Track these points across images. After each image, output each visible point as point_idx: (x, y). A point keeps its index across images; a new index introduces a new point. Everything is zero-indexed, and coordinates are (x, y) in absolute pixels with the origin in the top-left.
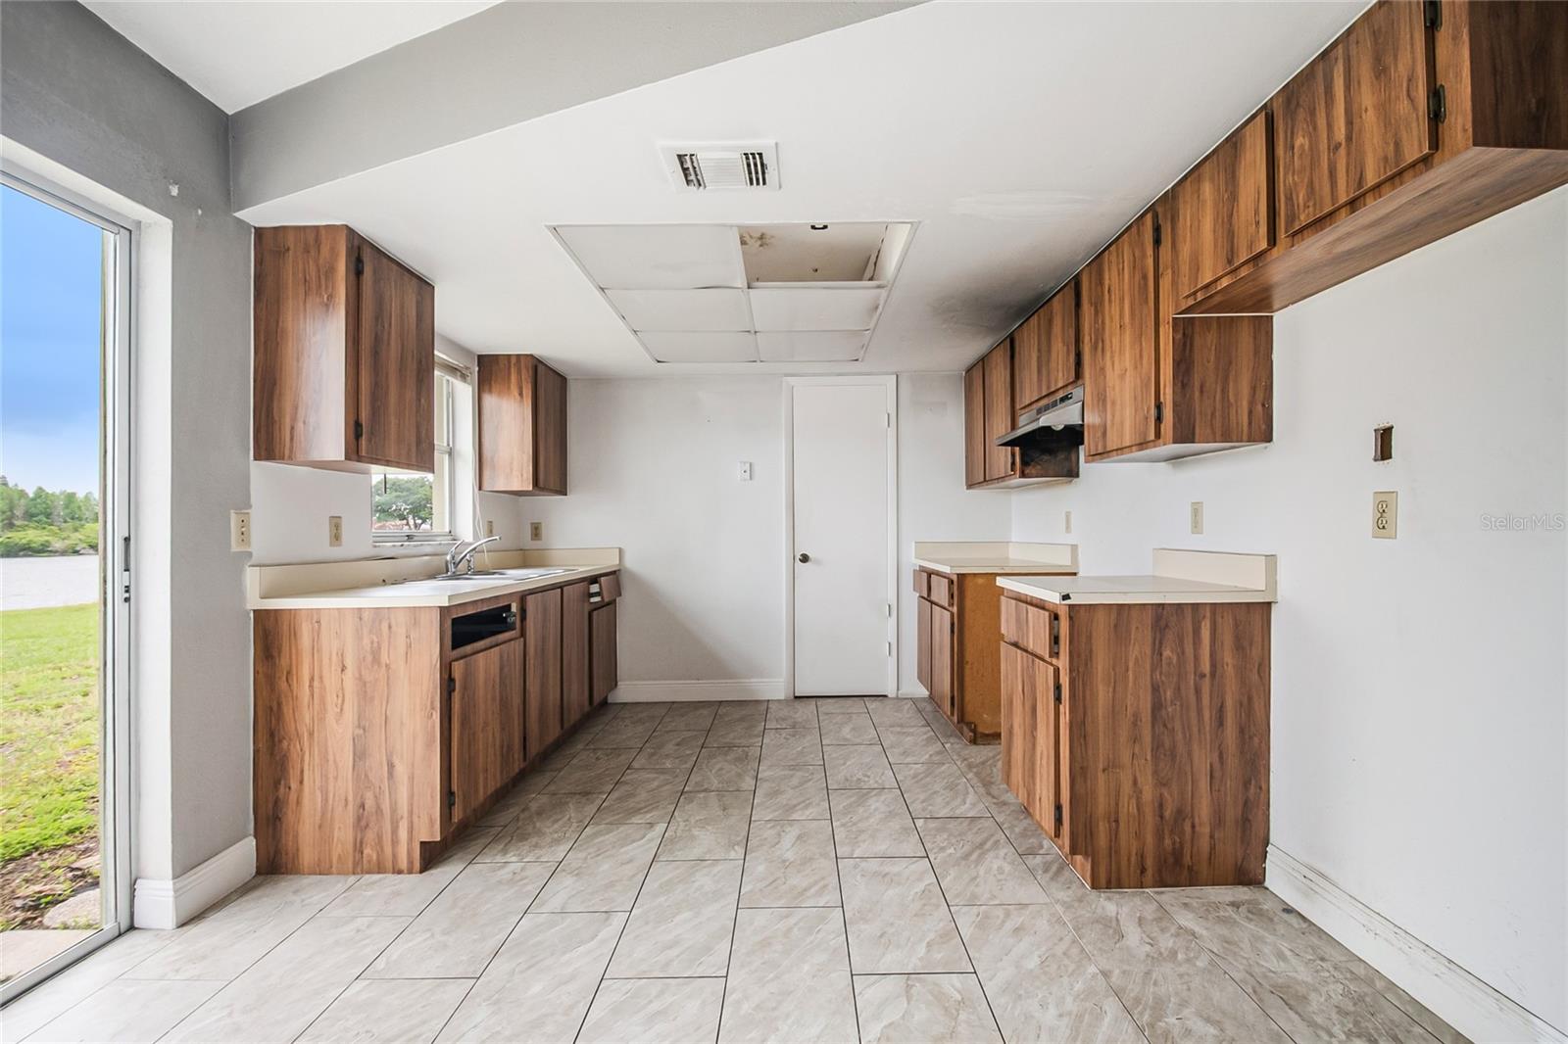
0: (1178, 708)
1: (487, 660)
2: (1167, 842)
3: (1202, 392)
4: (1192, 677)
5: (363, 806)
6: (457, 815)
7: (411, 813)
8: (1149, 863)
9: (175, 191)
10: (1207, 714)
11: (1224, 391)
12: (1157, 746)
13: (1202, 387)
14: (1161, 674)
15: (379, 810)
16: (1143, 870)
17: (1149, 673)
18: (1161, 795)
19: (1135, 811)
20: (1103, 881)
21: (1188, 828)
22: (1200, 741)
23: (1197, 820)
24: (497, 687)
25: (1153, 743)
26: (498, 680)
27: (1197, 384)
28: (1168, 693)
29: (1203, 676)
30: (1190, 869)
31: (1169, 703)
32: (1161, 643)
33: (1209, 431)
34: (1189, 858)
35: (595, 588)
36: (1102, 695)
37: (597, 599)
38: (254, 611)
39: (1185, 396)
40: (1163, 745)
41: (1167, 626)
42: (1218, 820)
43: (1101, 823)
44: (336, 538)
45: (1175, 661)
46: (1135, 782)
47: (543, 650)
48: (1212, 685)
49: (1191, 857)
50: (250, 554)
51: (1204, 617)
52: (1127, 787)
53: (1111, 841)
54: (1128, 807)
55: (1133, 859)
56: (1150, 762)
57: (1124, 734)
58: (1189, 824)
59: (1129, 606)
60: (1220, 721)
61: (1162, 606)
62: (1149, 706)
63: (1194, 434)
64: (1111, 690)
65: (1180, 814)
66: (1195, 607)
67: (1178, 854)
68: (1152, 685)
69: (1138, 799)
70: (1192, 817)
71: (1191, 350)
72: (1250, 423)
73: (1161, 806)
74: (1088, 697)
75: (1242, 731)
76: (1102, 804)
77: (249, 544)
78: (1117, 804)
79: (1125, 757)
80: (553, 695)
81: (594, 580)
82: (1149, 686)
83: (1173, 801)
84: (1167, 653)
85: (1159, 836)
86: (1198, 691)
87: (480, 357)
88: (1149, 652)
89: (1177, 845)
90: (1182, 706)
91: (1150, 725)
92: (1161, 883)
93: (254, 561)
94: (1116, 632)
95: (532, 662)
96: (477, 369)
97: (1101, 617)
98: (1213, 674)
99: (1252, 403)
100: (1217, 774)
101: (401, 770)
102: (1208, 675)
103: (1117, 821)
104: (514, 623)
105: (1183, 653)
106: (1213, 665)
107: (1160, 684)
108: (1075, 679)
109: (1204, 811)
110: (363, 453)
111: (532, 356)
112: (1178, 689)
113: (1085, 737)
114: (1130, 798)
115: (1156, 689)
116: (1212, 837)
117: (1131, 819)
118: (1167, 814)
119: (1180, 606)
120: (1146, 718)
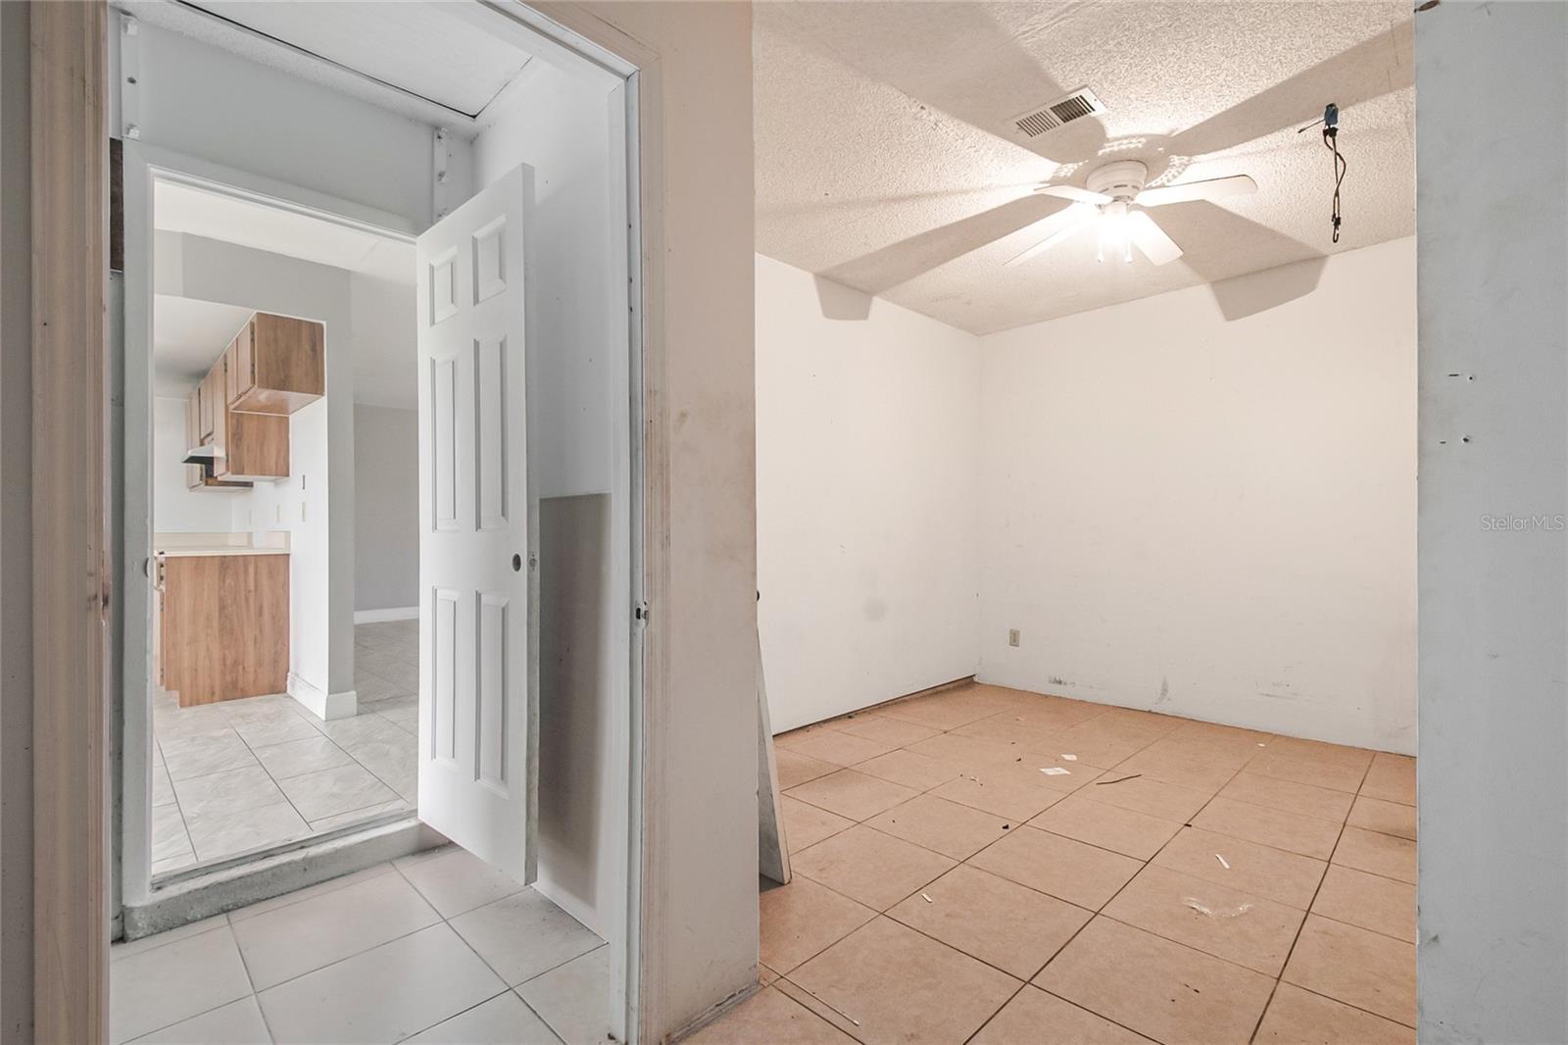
0: (235, 608)
2: (228, 678)
3: (248, 450)
4: (243, 592)
8: (217, 690)
10: (252, 610)
11: (261, 451)
12: (221, 630)
13: (248, 448)
14: (224, 591)
16: (213, 694)
17: (217, 591)
18: (224, 654)
19: (208, 663)
20: (187, 700)
21: (240, 668)
22: (248, 624)
23: (246, 665)
25: (219, 627)
27: (245, 448)
28: (229, 601)
29: (250, 591)
30: (242, 690)
31: (229, 605)
32: (224, 577)
33: (252, 470)
34: (241, 684)
39: (238, 452)
40: (225, 629)
41: (228, 566)
42: (259, 664)
43: (185, 674)
45: (233, 585)
48: (255, 595)
49: (243, 684)
51: (250, 562)
52: (202, 652)
53: (192, 682)
54: (203, 663)
55: (206, 689)
56: (217, 638)
57: (200, 624)
59: (205, 557)
60: (260, 612)
61: (225, 557)
62: (217, 608)
65: (236, 663)
66: (245, 557)
67: (235, 684)
68: (219, 598)
69: (210, 658)
70: (243, 663)
71: (242, 429)
72: (277, 467)
73: (224, 659)
75: (273, 618)
76: (186, 663)
78: (196, 662)
79: (202, 636)
82: (217, 599)
83: (232, 656)
84: (228, 581)
85: (223, 674)
86: (247, 600)
88: (217, 581)
89: (234, 679)
90: (237, 607)
91: (217, 618)
92: (225, 699)
94: (195, 571)
97: (186, 563)
98: (256, 590)
99: (278, 457)
100: (259, 640)
102: (253, 591)
103: (196, 670)
105: (238, 580)
106: (256, 586)
107: (224, 596)
109: (250, 659)
112: (235, 599)
114: (204, 658)
115: (221, 599)
116: (255, 671)
117: (205, 669)
118: (228, 662)
119: (235, 557)
120: (216, 614)
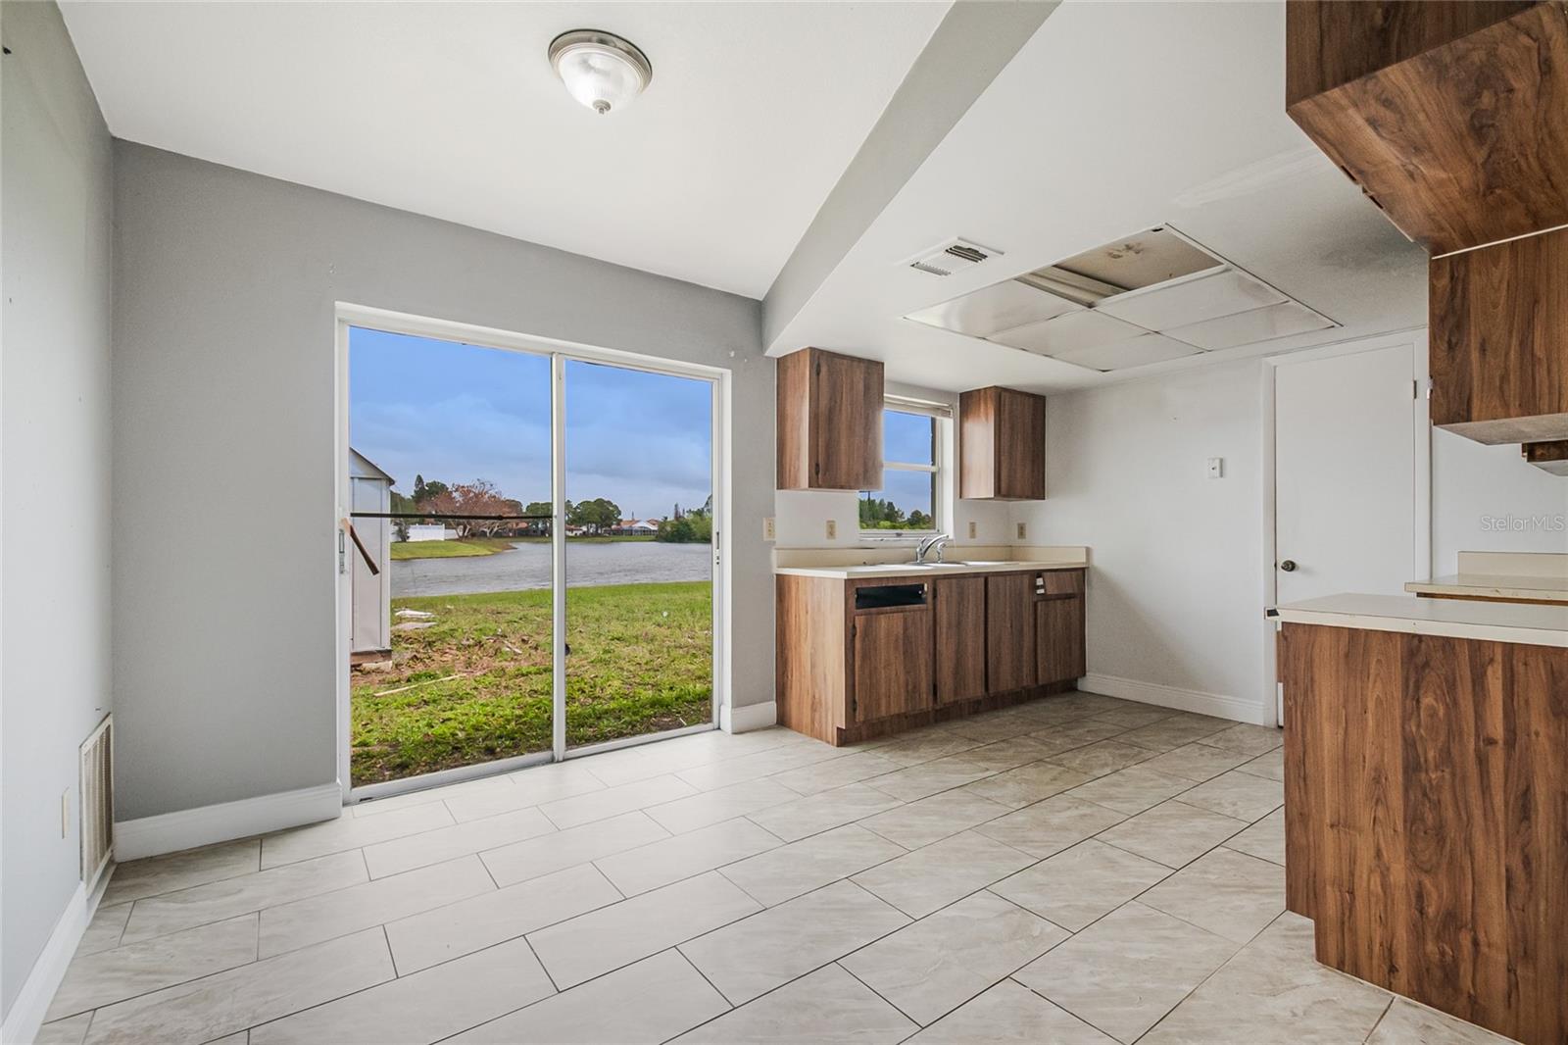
0: (1447, 776)
1: (889, 622)
2: (1431, 947)
3: (1483, 350)
4: (1472, 740)
5: (814, 697)
6: (860, 717)
7: (833, 707)
8: (1402, 962)
9: (732, 354)
10: (1499, 800)
11: (1526, 344)
12: (1413, 819)
13: (1483, 344)
14: (1419, 726)
15: (820, 700)
16: (1392, 968)
17: (1399, 722)
18: (1420, 883)
19: (1379, 888)
20: (1334, 959)
21: (1466, 940)
22: (1487, 832)
23: (1482, 936)
24: (901, 642)
25: (1405, 811)
26: (901, 637)
27: (1475, 341)
28: (1431, 754)
29: (1491, 742)
31: (1432, 765)
32: (1417, 688)
33: (1496, 402)
34: (1470, 984)
35: (1040, 582)
36: (1328, 737)
37: (1041, 591)
38: (777, 575)
39: (1453, 359)
40: (1423, 820)
41: (1426, 664)
42: (1524, 952)
43: (1328, 888)
44: (831, 534)
45: (1441, 713)
46: (1378, 854)
47: (959, 623)
48: (1508, 757)
49: (1474, 985)
50: (774, 542)
51: (1492, 661)
52: (1366, 857)
53: (1343, 914)
54: (1367, 882)
55: (1377, 948)
56: (1401, 837)
57: (1361, 789)
58: (1469, 938)
59: (1369, 633)
60: (1525, 812)
61: (1420, 638)
62: (1399, 762)
63: (1469, 410)
64: (1341, 731)
65: (1451, 920)
66: (1476, 646)
68: (1405, 739)
69: (1384, 876)
70: (1474, 929)
71: (1464, 297)
73: (1420, 896)
74: (1309, 736)
76: (1329, 867)
77: (774, 537)
78: (1352, 874)
79: (1364, 819)
80: (974, 663)
81: (1039, 574)
82: (1400, 741)
83: (1440, 896)
84: (1427, 700)
85: (1418, 932)
86: (1482, 761)
87: (961, 394)
88: (1398, 694)
89: (1448, 959)
90: (1453, 775)
91: (1401, 788)
92: (1422, 996)
93: (777, 547)
94: (1347, 663)
95: (944, 630)
96: (958, 404)
97: (1325, 640)
98: (1510, 743)
100: (1521, 886)
101: (829, 678)
102: (1501, 742)
103: (1351, 893)
104: (926, 598)
105: (1455, 703)
106: (1510, 731)
107: (1417, 738)
108: (1291, 708)
109: (1496, 930)
110: (820, 483)
111: (995, 387)
112: (1450, 752)
113: (1305, 779)
114: (1371, 872)
115: (1409, 743)
116: (1511, 970)
117: (1373, 900)
118: (1431, 911)
119: (1448, 644)
120: (1396, 778)
